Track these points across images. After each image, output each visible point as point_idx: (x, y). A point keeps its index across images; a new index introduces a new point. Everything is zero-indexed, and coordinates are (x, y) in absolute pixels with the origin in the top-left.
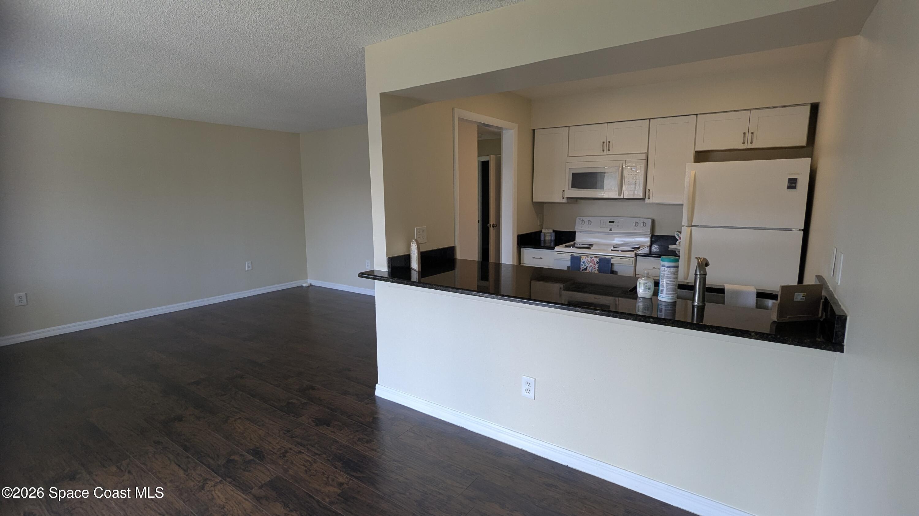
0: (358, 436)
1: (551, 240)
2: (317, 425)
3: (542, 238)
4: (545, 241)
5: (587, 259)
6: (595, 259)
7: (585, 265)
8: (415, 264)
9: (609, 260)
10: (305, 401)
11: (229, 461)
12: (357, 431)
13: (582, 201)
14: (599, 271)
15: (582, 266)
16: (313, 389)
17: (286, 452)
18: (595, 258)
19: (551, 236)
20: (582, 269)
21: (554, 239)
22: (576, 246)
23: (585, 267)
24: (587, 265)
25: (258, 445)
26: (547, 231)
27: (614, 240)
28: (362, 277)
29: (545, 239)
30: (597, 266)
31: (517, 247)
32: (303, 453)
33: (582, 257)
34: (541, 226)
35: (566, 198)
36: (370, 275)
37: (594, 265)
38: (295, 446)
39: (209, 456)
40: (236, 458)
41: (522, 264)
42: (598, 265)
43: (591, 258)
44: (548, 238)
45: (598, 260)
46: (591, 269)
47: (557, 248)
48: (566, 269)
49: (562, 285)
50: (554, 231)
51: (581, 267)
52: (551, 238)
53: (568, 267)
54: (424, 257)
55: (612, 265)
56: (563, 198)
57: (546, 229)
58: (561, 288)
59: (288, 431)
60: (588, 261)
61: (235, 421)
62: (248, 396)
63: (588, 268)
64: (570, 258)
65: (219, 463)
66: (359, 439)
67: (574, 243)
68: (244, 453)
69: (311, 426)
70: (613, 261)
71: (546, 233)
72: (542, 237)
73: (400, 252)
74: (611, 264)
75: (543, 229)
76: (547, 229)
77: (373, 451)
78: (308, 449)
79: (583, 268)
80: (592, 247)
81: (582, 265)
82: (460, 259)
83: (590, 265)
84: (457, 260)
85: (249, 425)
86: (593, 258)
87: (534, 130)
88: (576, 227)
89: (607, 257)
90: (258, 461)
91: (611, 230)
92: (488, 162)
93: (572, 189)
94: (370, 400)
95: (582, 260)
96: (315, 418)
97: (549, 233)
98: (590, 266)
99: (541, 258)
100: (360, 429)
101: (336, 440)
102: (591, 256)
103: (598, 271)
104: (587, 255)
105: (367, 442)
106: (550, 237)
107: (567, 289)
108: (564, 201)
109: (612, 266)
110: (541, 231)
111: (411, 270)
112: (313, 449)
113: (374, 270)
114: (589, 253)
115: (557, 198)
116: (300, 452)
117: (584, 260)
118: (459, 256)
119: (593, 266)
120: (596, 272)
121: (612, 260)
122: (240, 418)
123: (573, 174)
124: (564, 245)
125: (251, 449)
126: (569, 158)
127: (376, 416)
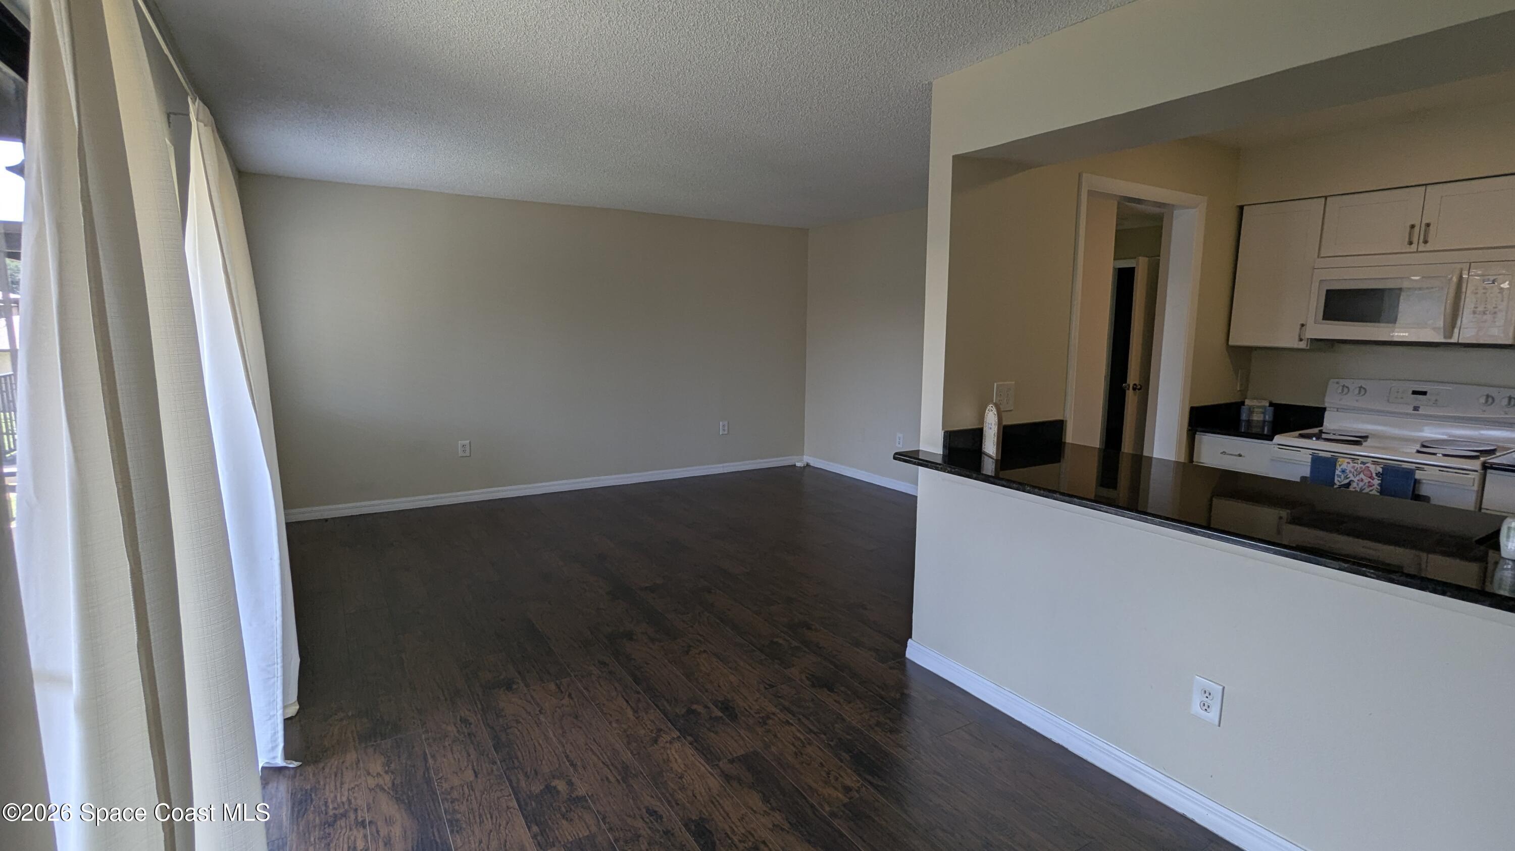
0: (876, 718)
1: (1264, 421)
2: (813, 686)
3: (1244, 417)
4: (1249, 422)
5: (1352, 464)
6: (1372, 468)
7: (1346, 478)
8: (990, 446)
9: (1411, 472)
10: (797, 644)
11: (691, 712)
12: (877, 710)
13: (1348, 346)
14: (1383, 490)
15: (1339, 479)
16: (809, 628)
17: (768, 718)
18: (1374, 464)
19: (1264, 413)
20: (1338, 484)
21: (1271, 419)
22: (1324, 436)
23: (1347, 481)
24: (1352, 478)
25: (729, 696)
26: (1255, 403)
27: (1422, 431)
28: (900, 460)
29: (1251, 419)
30: (1376, 482)
31: (1189, 430)
32: (792, 725)
33: (1340, 460)
34: (1244, 392)
35: (1308, 339)
36: (911, 458)
37: (1370, 480)
38: (781, 711)
39: (664, 697)
40: (699, 708)
41: (1197, 462)
42: (1379, 480)
43: (1363, 463)
44: (1257, 417)
45: (1380, 470)
46: (1360, 486)
47: (1278, 439)
48: (1298, 480)
49: (1284, 513)
50: (1271, 404)
51: (1336, 481)
52: (1265, 417)
53: (1303, 478)
54: (1007, 434)
55: (1417, 482)
56: (1301, 340)
57: (1255, 399)
58: (1281, 518)
59: (772, 686)
60: (1356, 470)
61: (699, 654)
62: (718, 621)
63: (1354, 485)
64: (1310, 460)
65: (678, 711)
66: (878, 724)
67: (1320, 430)
68: (711, 705)
69: (804, 686)
70: (1418, 475)
71: (1254, 408)
72: (1244, 415)
73: (965, 422)
74: (1416, 480)
75: (1246, 398)
76: (1257, 399)
77: (900, 749)
78: (799, 720)
79: (1340, 482)
80: (1366, 441)
81: (1339, 476)
82: (1072, 444)
83: (1358, 478)
84: (1067, 445)
85: (717, 663)
86: (1367, 465)
87: (1241, 208)
88: (1327, 399)
89: (1405, 465)
90: (727, 721)
91: (1416, 409)
92: (1134, 268)
93: (1324, 321)
94: (897, 664)
95: (1340, 465)
96: (811, 675)
97: (1258, 407)
98: (1358, 480)
99: (1240, 455)
100: (879, 707)
101: (841, 715)
102: (1364, 461)
103: (1378, 492)
104: (1354, 458)
105: (891, 732)
106: (1262, 415)
107: (1295, 521)
108: (1302, 345)
109: (1417, 485)
110: (1243, 403)
111: (983, 455)
112: (806, 722)
113: (919, 450)
114: (1358, 453)
115: (1287, 339)
116: (788, 723)
117: (1344, 466)
118: (1070, 437)
119: (1367, 480)
120: (1374, 492)
121: (1417, 471)
122: (705, 651)
123: (1329, 292)
124: (1297, 433)
125: (719, 701)
126: (1320, 259)
127: (906, 691)
